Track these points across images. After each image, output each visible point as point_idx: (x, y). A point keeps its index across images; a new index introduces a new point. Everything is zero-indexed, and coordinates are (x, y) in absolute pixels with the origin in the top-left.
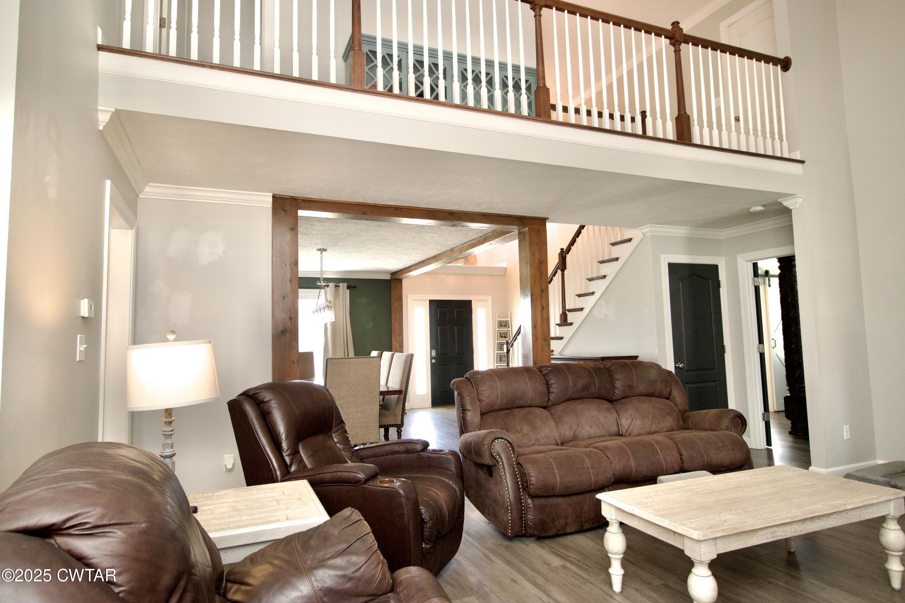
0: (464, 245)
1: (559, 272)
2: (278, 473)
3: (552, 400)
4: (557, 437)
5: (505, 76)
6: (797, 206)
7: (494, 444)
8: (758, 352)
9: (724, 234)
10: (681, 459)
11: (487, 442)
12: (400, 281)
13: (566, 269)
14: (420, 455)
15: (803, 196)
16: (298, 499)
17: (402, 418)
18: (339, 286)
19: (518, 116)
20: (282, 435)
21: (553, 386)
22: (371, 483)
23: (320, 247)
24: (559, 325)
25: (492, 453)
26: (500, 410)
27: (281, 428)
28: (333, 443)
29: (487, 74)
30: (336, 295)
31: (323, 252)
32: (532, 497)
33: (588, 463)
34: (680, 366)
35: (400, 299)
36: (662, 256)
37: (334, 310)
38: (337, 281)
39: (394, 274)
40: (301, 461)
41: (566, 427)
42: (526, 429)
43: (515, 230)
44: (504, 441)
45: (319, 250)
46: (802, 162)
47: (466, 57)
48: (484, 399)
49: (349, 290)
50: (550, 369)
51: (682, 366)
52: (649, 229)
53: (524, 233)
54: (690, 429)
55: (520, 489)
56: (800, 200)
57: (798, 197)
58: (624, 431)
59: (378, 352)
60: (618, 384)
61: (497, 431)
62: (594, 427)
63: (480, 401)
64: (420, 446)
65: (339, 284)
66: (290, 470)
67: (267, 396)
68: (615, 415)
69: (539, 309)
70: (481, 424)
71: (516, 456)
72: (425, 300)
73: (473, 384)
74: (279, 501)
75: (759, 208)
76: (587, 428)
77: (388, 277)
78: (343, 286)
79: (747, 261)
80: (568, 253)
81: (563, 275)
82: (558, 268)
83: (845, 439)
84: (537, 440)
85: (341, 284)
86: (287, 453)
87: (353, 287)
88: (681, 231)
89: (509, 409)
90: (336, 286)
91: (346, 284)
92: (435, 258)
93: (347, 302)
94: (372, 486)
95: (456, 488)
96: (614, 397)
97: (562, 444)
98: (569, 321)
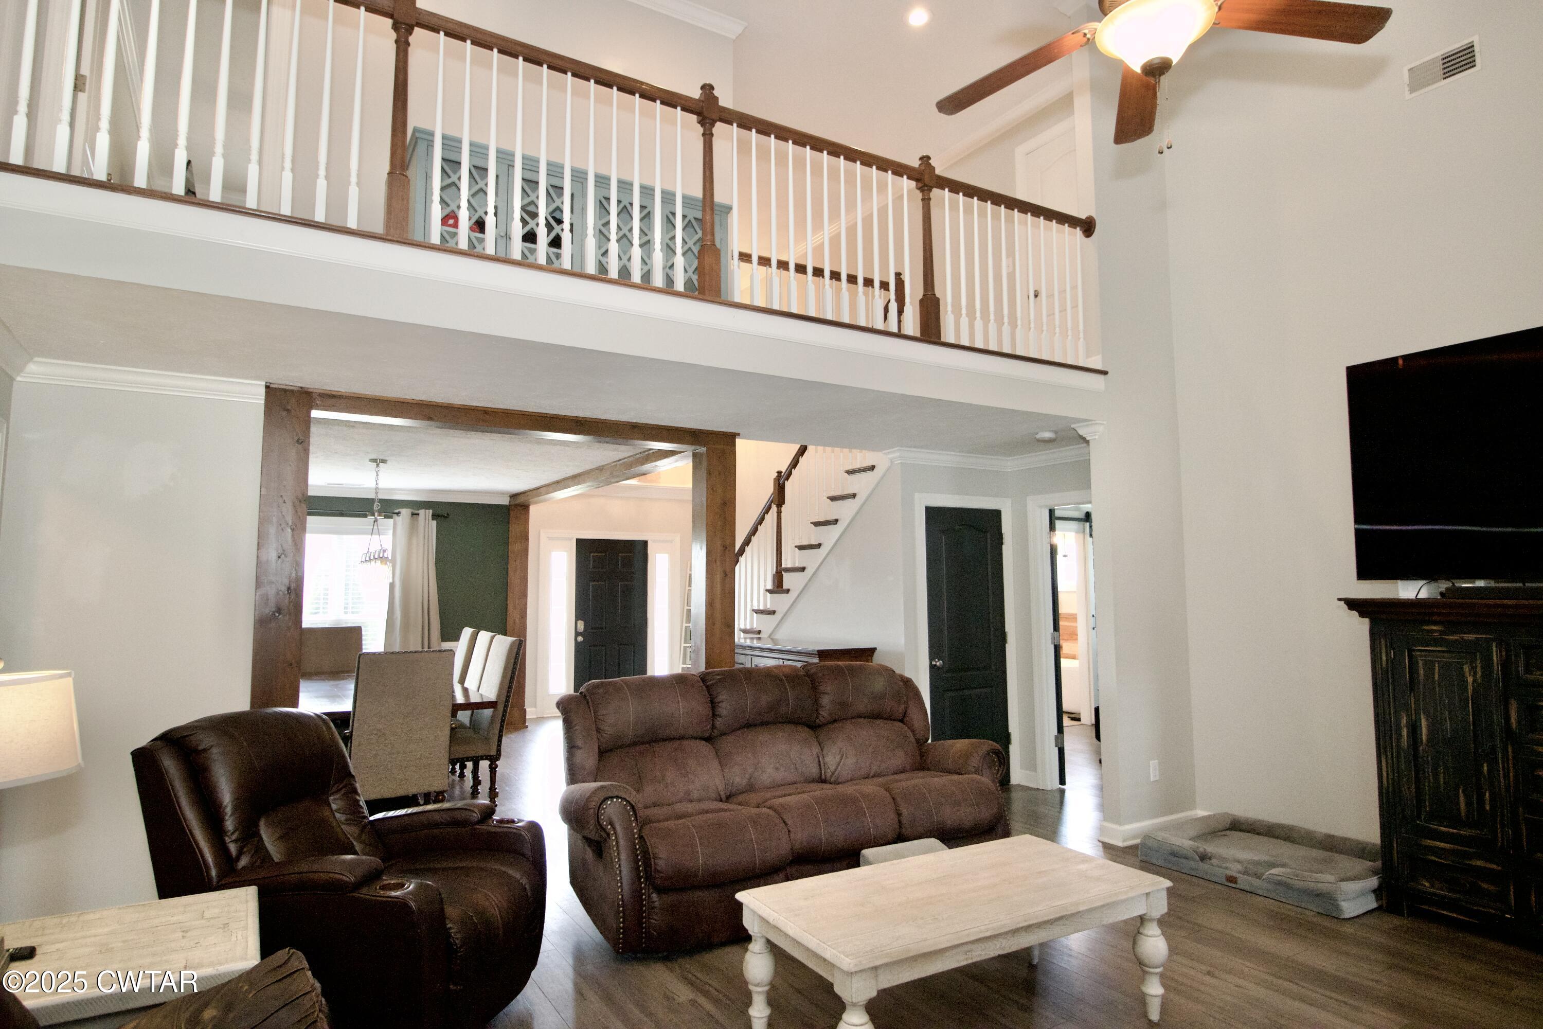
0: (618, 463)
1: (774, 508)
2: (214, 873)
3: (718, 726)
4: (721, 788)
5: (671, 213)
6: (1097, 437)
7: (605, 806)
8: (1052, 643)
9: (1011, 464)
10: (900, 822)
11: (594, 803)
12: (525, 507)
13: (784, 504)
14: (475, 829)
15: (1105, 423)
16: (222, 926)
17: (499, 745)
18: (418, 514)
19: (668, 289)
20: (226, 807)
21: (720, 705)
22: (365, 890)
23: (374, 457)
24: (770, 592)
25: (601, 822)
26: (634, 744)
27: (226, 795)
28: (327, 813)
29: (642, 207)
30: (413, 529)
31: (381, 464)
32: (660, 890)
33: (752, 833)
34: (938, 664)
35: (525, 537)
36: (917, 495)
37: (391, 564)
38: (416, 506)
39: (514, 496)
40: (260, 848)
41: (736, 769)
42: (671, 775)
43: (689, 449)
44: (621, 802)
45: (374, 461)
46: (1105, 373)
47: (609, 179)
48: (606, 728)
49: (435, 522)
50: (719, 677)
51: (940, 663)
52: (898, 454)
53: (701, 454)
54: (929, 769)
55: (641, 877)
56: (1101, 428)
57: (1096, 424)
58: (829, 773)
59: (472, 630)
60: (826, 701)
61: (611, 785)
62: (782, 769)
63: (598, 730)
64: (476, 815)
65: (418, 510)
66: (236, 866)
67: (206, 740)
68: (816, 750)
69: (718, 578)
70: (598, 768)
71: (640, 825)
72: (570, 539)
73: (590, 704)
74: (186, 932)
75: (1047, 435)
76: (770, 770)
77: (505, 501)
78: (425, 515)
79: (1041, 507)
80: (787, 479)
81: (779, 513)
82: (772, 502)
83: (1152, 779)
84: (688, 793)
85: (422, 512)
86: (234, 837)
87: (444, 516)
88: (947, 459)
89: (649, 742)
90: (413, 514)
91: (431, 511)
92: (575, 479)
93: (432, 539)
94: (365, 895)
95: (525, 884)
96: (817, 721)
97: (729, 798)
98: (785, 586)
